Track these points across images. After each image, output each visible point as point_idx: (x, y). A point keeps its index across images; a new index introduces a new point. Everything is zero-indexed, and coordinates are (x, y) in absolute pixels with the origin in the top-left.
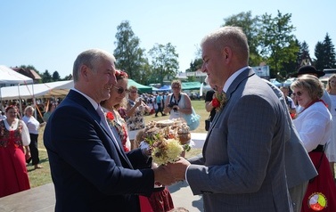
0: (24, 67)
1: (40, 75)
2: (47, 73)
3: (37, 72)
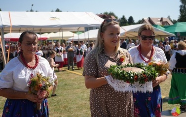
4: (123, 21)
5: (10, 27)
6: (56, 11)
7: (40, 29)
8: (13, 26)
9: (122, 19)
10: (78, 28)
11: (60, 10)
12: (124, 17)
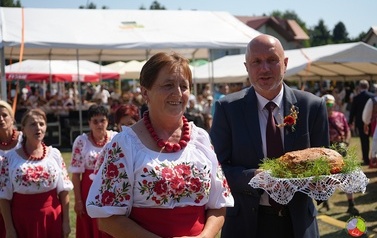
0: (276, 15)
1: (308, 32)
2: (321, 27)
3: (302, 25)
4: (320, 34)
5: (19, 46)
6: (152, 8)
7: (98, 51)
8: (28, 45)
9: (317, 28)
10: (192, 50)
11: (161, 6)
12: (321, 23)
